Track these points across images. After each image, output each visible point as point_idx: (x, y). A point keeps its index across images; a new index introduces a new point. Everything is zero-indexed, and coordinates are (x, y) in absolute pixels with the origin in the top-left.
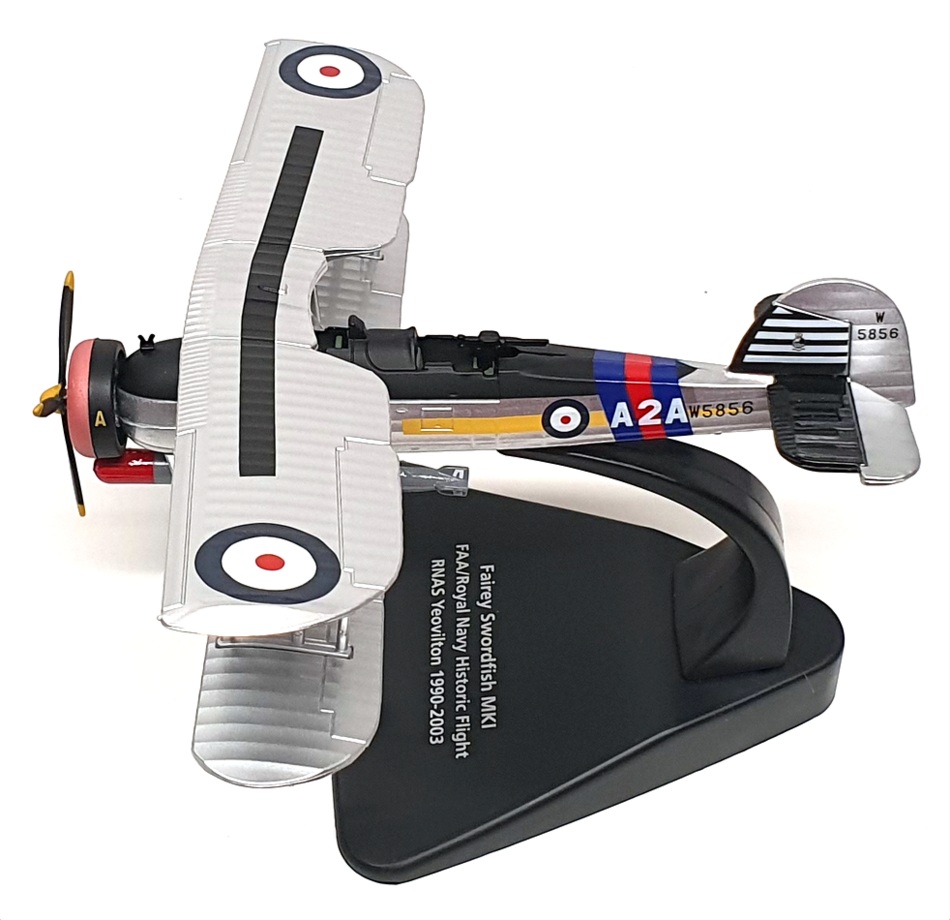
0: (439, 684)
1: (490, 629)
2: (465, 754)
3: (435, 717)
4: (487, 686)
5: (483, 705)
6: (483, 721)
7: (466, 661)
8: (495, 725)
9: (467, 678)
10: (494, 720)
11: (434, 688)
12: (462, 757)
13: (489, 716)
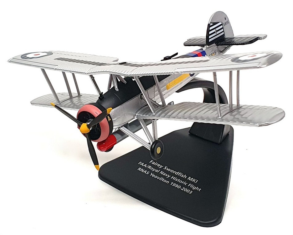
0: (174, 184)
1: (169, 169)
2: (200, 189)
3: (184, 190)
4: (185, 177)
5: (189, 180)
6: (194, 182)
7: (174, 177)
8: (198, 181)
9: (179, 179)
10: (196, 180)
11: (175, 186)
12: (200, 190)
13: (194, 180)
